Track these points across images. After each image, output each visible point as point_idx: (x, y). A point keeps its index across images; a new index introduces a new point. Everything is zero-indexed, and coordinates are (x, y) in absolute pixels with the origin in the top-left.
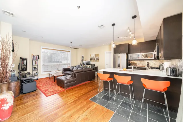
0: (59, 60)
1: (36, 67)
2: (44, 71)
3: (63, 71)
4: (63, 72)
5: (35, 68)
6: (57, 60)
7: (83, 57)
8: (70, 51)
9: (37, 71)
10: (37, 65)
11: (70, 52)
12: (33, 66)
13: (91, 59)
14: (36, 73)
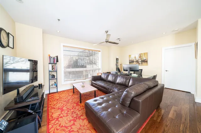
0: (84, 64)
1: (55, 74)
2: (66, 80)
3: (92, 80)
4: (93, 82)
5: (53, 76)
6: (82, 64)
7: (117, 59)
8: (100, 51)
9: (55, 81)
10: (56, 71)
11: (99, 53)
12: (50, 72)
13: (131, 62)
14: (55, 82)
